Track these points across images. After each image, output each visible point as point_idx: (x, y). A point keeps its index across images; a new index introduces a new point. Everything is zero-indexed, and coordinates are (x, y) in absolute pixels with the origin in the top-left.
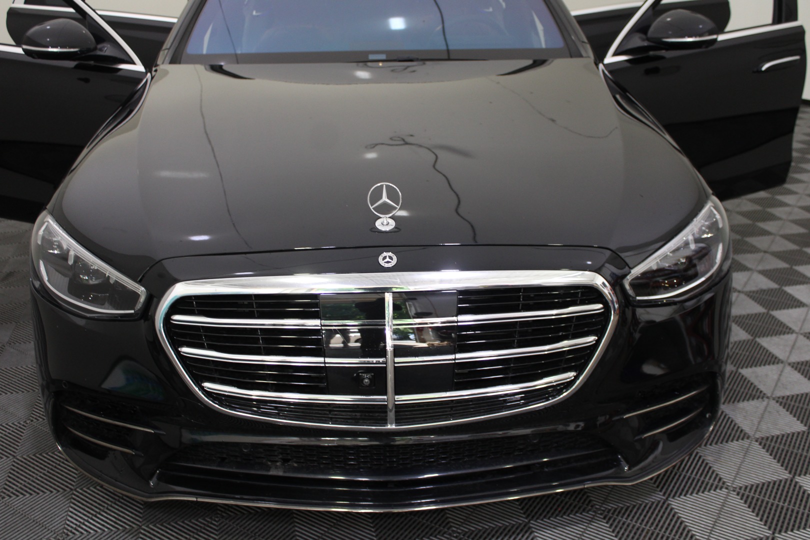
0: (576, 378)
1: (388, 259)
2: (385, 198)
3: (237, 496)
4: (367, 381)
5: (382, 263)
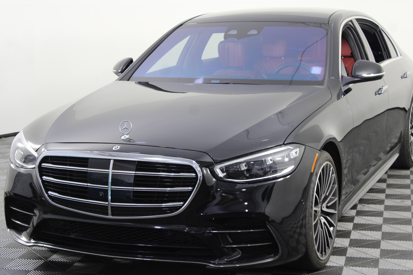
1: (116, 148)
2: (126, 126)
4: (101, 194)
5: (114, 149)
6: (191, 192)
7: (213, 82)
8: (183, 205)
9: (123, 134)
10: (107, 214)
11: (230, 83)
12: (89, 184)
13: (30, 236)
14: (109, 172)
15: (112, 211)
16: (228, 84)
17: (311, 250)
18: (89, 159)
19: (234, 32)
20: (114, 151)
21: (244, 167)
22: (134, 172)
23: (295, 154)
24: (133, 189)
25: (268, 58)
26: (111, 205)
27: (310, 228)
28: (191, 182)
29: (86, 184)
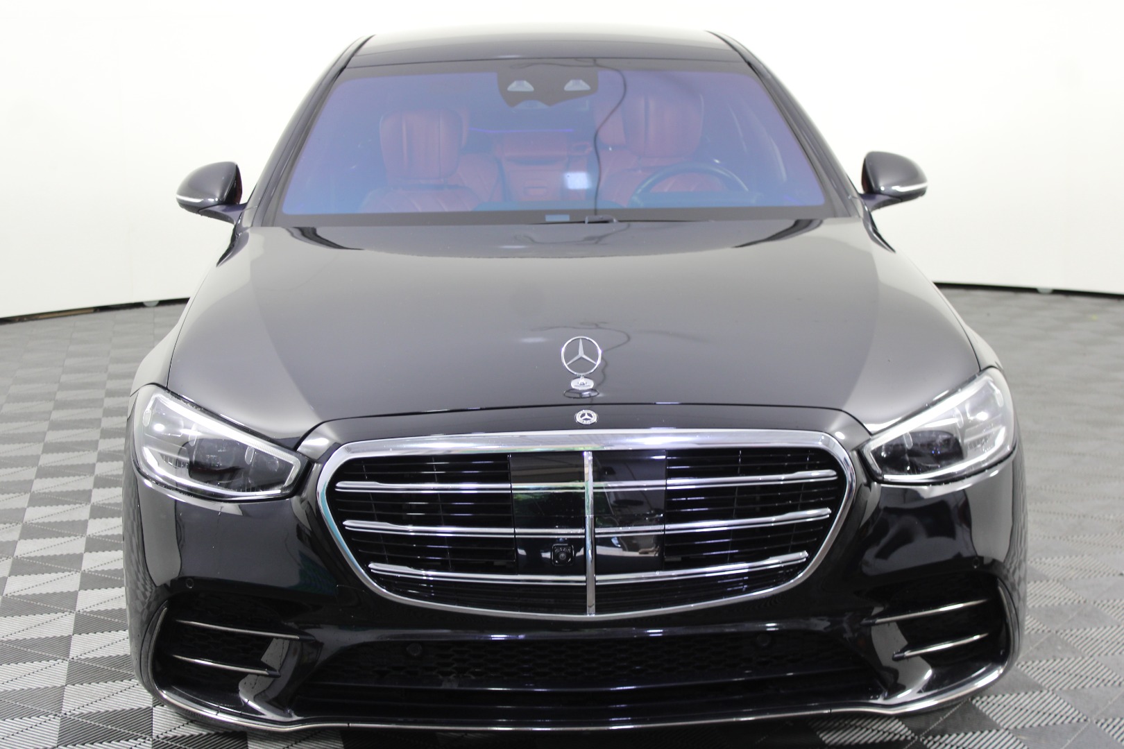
0: (809, 560)
1: (587, 416)
2: (581, 353)
3: (399, 720)
4: (562, 555)
5: (578, 420)
7: (549, 218)
10: (582, 610)
12: (519, 530)
14: (583, 488)
15: (598, 598)
16: (606, 222)
19: (524, 86)
20: (585, 427)
22: (663, 483)
24: (665, 530)
26: (595, 582)
28: (828, 493)
29: (510, 530)
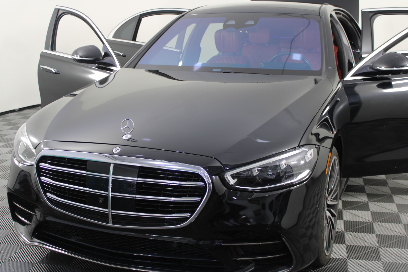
2: (128, 125)
4: (101, 201)
5: (114, 151)
6: (199, 203)
7: (214, 70)
8: (191, 216)
9: (125, 134)
10: (108, 222)
11: (232, 72)
12: (88, 189)
13: (31, 234)
14: (108, 177)
15: (112, 218)
16: (229, 73)
17: (321, 252)
18: (88, 161)
19: (233, 22)
20: (115, 154)
21: (256, 173)
22: (136, 179)
23: (310, 156)
24: (135, 197)
25: (254, 45)
26: (112, 212)
27: (321, 231)
28: (200, 192)
29: (85, 189)
